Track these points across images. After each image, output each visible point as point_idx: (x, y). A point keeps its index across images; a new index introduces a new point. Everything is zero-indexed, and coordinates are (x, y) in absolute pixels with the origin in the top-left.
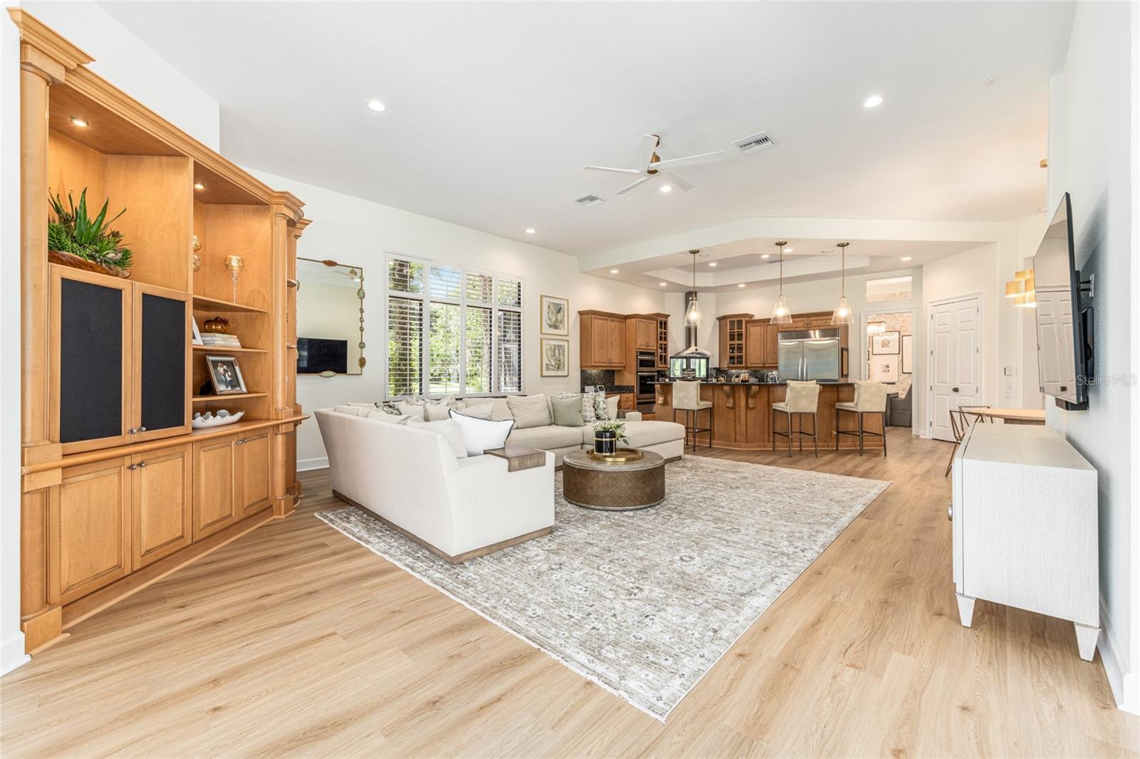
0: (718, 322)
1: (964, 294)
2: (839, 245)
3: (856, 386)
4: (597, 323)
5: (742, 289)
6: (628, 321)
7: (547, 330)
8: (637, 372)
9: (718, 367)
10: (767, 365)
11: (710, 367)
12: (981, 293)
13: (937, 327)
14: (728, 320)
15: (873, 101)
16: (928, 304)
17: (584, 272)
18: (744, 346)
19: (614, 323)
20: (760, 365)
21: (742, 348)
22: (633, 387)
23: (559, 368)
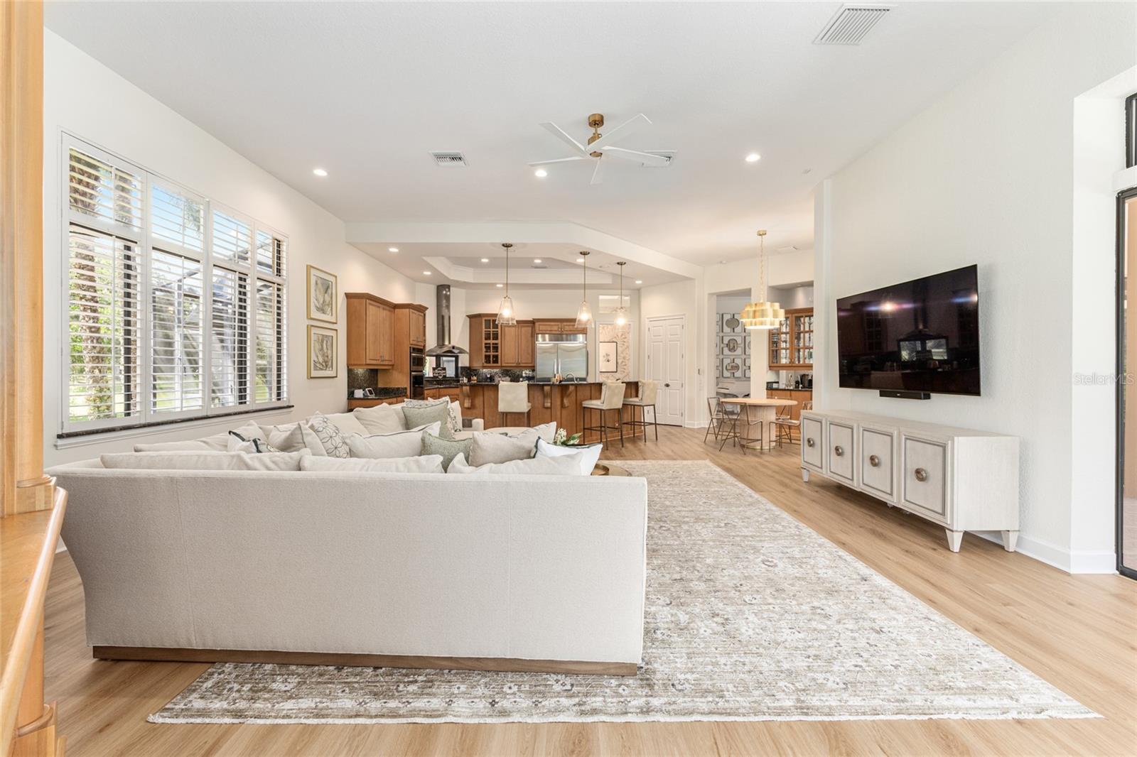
0: (468, 319)
1: (670, 314)
2: (618, 263)
3: (640, 384)
4: (372, 310)
5: (498, 289)
6: (397, 311)
7: (315, 314)
8: (411, 371)
9: (468, 365)
10: (522, 365)
11: (460, 365)
12: (684, 315)
13: (653, 337)
14: (484, 319)
15: (753, 158)
16: (646, 320)
17: (350, 244)
18: (499, 346)
19: (385, 312)
20: (514, 365)
21: (497, 347)
22: (406, 388)
23: (327, 366)
